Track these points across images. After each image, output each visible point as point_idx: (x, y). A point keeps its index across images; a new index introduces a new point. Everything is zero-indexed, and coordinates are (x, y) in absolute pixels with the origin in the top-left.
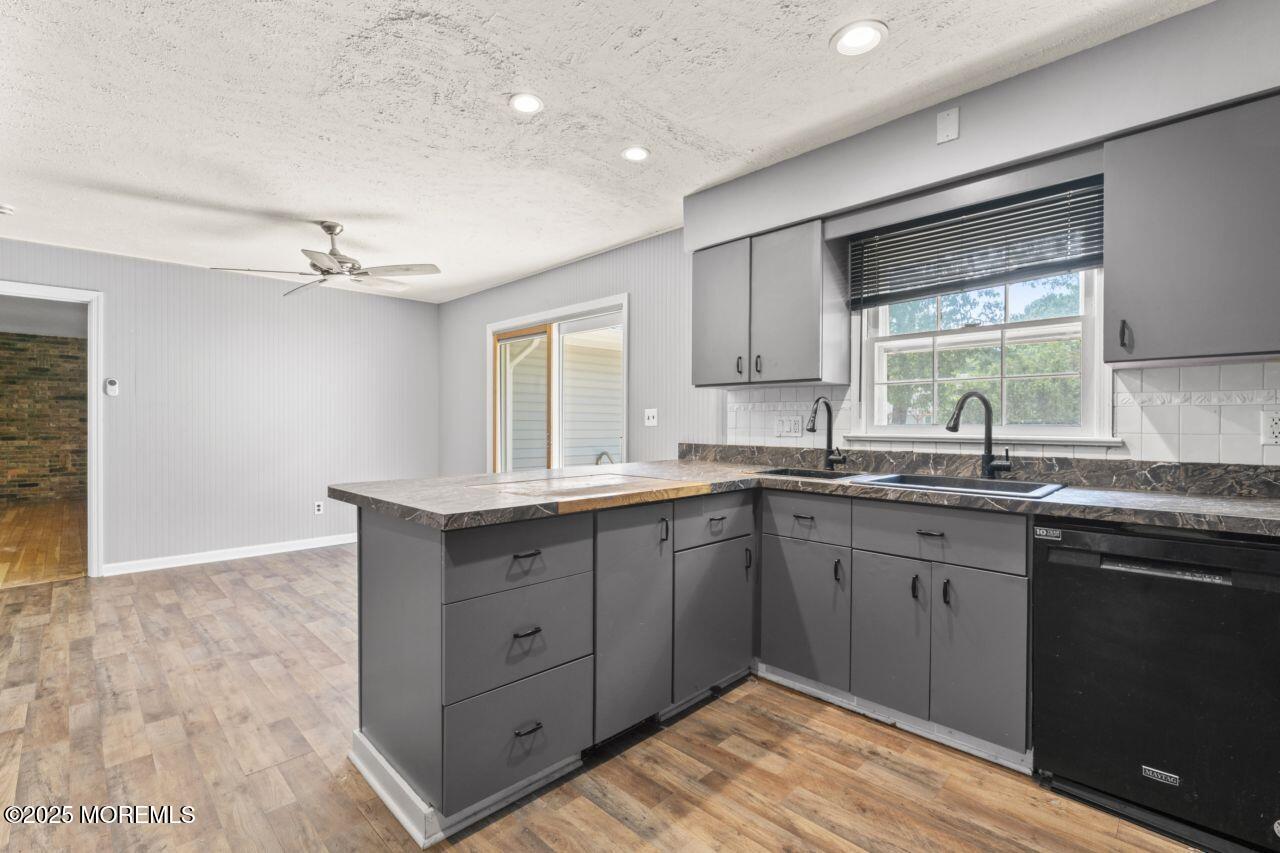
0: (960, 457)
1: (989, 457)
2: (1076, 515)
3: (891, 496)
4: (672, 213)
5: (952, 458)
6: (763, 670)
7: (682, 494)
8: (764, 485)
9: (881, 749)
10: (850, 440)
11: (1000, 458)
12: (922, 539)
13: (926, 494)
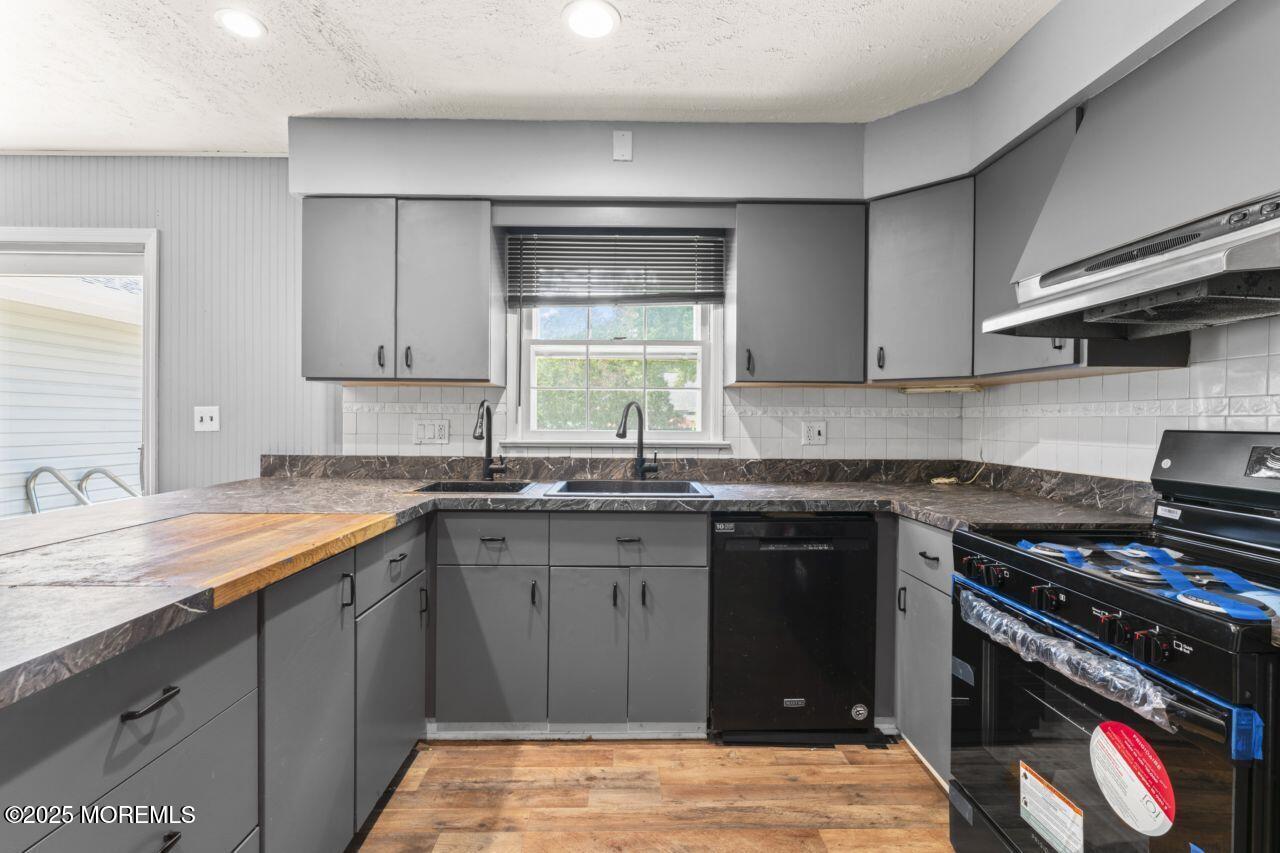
0: (612, 461)
1: (641, 460)
2: (745, 509)
3: (593, 507)
4: (274, 137)
5: (607, 462)
6: (433, 730)
7: (371, 535)
8: (441, 507)
9: (595, 771)
10: (505, 447)
11: (650, 460)
12: (621, 547)
13: (626, 502)
